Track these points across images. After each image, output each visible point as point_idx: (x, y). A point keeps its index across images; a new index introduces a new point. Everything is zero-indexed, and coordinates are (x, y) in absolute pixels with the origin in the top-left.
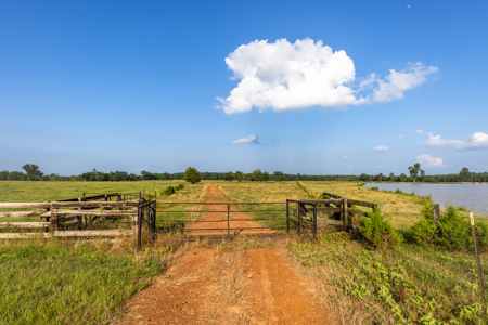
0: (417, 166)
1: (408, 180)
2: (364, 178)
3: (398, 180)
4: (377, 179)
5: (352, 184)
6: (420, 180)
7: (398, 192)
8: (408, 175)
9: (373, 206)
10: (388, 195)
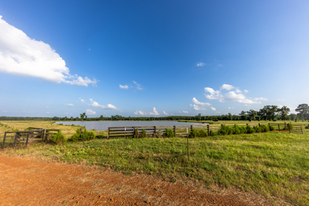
0: (84, 114)
1: (79, 120)
2: (55, 119)
3: (75, 120)
4: (63, 119)
5: (47, 122)
6: (85, 120)
7: (72, 125)
8: (80, 117)
9: (58, 130)
10: (67, 127)
